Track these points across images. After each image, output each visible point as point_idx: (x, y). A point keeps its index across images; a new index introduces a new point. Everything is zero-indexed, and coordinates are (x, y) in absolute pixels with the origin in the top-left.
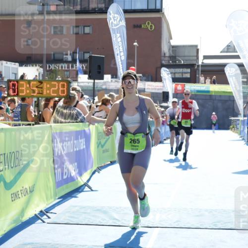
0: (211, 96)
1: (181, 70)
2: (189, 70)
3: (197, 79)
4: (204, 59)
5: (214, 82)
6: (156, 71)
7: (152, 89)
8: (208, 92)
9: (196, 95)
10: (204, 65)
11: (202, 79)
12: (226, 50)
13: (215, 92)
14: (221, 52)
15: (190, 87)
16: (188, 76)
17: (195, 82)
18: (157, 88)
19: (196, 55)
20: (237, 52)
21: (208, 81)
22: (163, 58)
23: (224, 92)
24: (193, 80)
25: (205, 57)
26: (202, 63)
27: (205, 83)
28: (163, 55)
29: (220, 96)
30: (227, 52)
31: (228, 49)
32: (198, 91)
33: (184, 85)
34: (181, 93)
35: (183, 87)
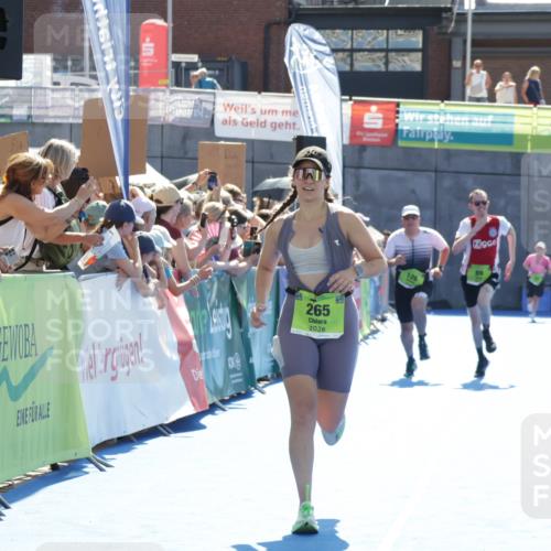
0: (517, 157)
1: (379, 37)
2: (417, 38)
3: (456, 78)
5: (531, 96)
6: (267, 41)
7: (247, 124)
8: (507, 138)
9: (448, 154)
10: (486, 15)
11: (478, 78)
13: (536, 139)
15: (418, 116)
16: (414, 63)
17: (445, 95)
18: (270, 118)
21: (506, 88)
24: (437, 83)
26: (480, 3)
27: (492, 98)
32: (459, 136)
33: (392, 107)
34: (382, 146)
35: (392, 115)
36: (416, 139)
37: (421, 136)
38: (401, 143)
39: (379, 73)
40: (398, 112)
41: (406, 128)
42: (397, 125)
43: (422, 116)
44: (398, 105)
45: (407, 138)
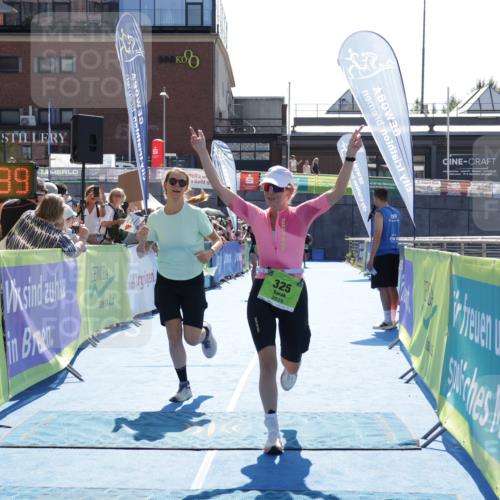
0: (309, 196)
1: (252, 146)
2: (267, 146)
3: (283, 163)
4: (295, 125)
5: (315, 170)
8: (306, 188)
10: (296, 137)
12: (337, 108)
14: (328, 112)
16: (266, 157)
19: (280, 116)
20: (359, 112)
21: (307, 168)
22: (217, 122)
25: (299, 121)
26: (293, 132)
28: (217, 116)
30: (339, 112)
31: (340, 106)
33: (257, 175)
34: (253, 191)
35: (257, 178)
39: (251, 161)
44: (260, 174)
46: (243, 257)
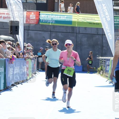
0: (73, 28)
3: (56, 5)
8: (70, 22)
9: (54, 27)
13: (79, 23)
15: (45, 16)
17: (53, 10)
23: (90, 23)
27: (66, 11)
29: (85, 28)
32: (57, 22)
33: (38, 13)
35: (38, 15)
36: (45, 22)
37: (46, 21)
38: (40, 23)
40: (40, 14)
41: (42, 19)
42: (39, 18)
43: (46, 16)
44: (40, 12)
45: (42, 22)
46: (27, 68)
